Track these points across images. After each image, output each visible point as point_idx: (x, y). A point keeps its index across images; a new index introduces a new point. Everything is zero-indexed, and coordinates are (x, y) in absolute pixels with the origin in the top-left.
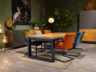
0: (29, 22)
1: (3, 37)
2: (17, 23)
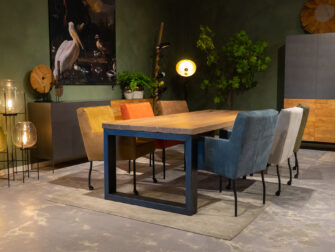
0: (110, 75)
1: (20, 126)
2: (67, 78)
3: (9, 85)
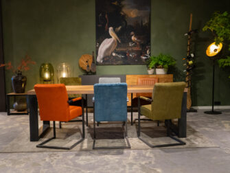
0: (144, 58)
3: (64, 66)
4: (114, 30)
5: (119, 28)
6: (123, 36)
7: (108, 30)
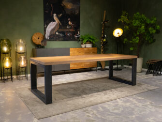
0: (76, 36)
3: (21, 41)
4: (57, 16)
5: (61, 15)
6: (63, 21)
7: (53, 16)
